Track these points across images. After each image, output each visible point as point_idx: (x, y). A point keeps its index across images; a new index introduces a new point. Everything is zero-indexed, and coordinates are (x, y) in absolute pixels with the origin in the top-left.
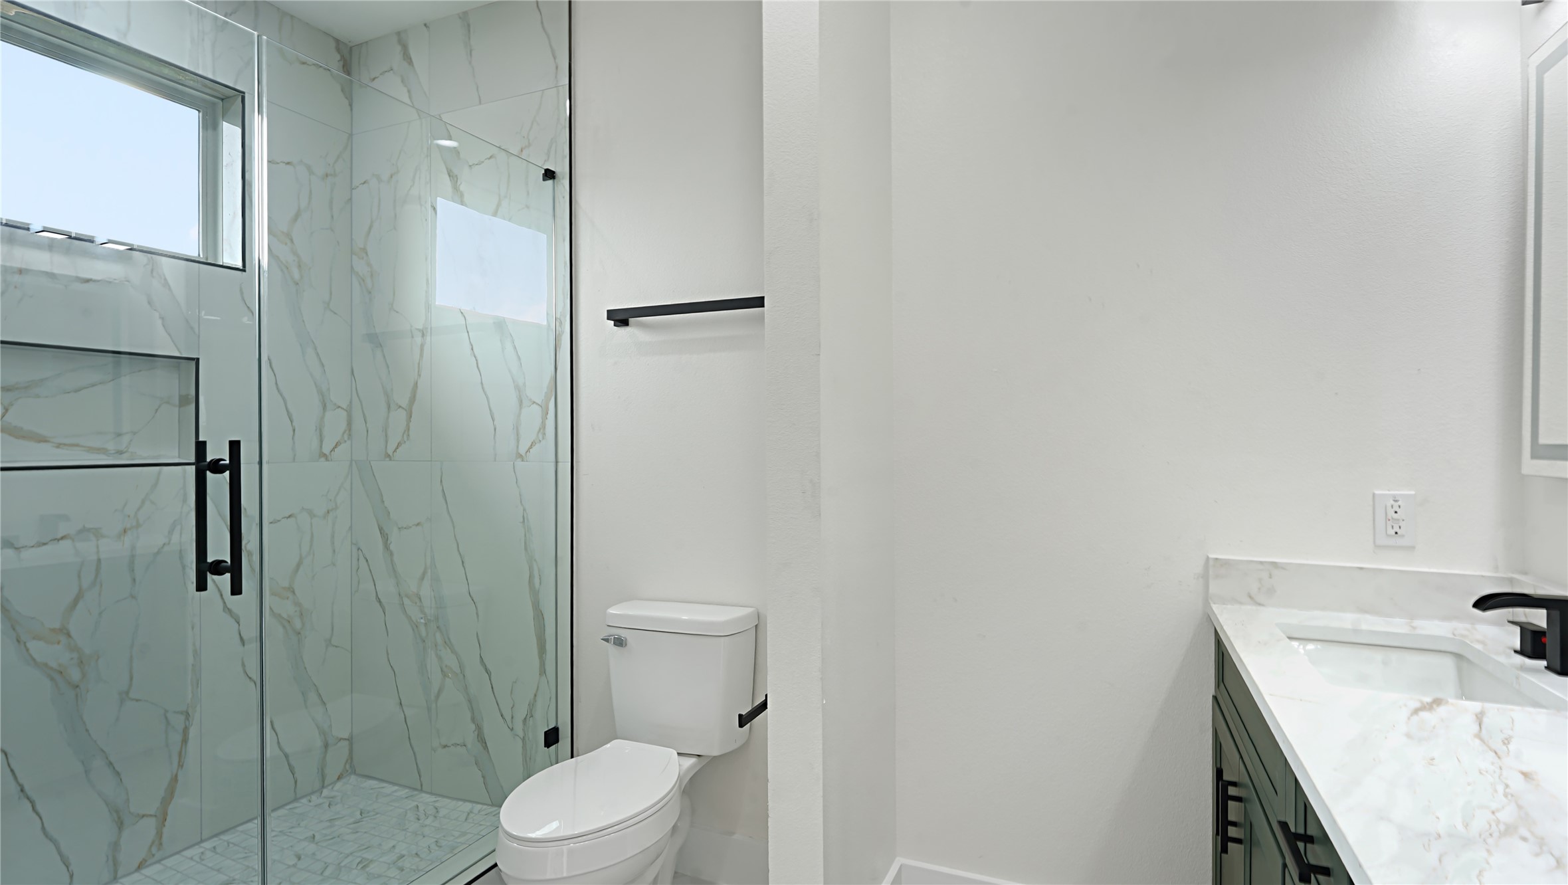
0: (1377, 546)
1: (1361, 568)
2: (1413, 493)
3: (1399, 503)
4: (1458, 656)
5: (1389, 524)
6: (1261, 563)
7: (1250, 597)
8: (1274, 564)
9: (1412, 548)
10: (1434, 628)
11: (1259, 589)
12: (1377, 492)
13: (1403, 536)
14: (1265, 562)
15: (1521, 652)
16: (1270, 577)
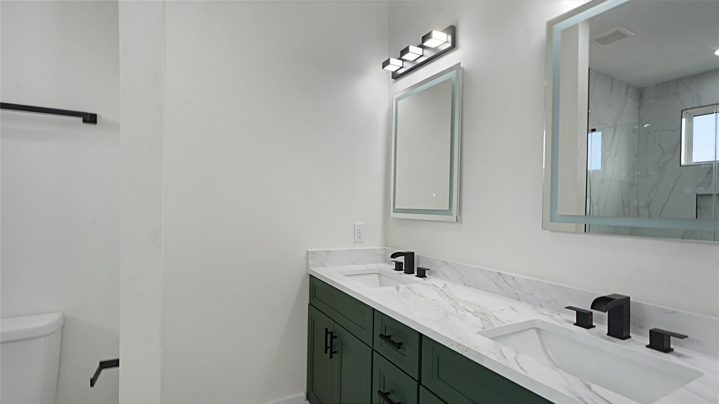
0: (355, 242)
1: (352, 250)
2: (364, 224)
3: (360, 227)
4: (378, 274)
5: (358, 234)
6: (325, 251)
7: (322, 264)
8: (329, 251)
9: (363, 242)
10: (374, 266)
11: (324, 261)
12: (355, 224)
13: (361, 238)
14: (326, 251)
15: (395, 270)
16: (328, 256)
